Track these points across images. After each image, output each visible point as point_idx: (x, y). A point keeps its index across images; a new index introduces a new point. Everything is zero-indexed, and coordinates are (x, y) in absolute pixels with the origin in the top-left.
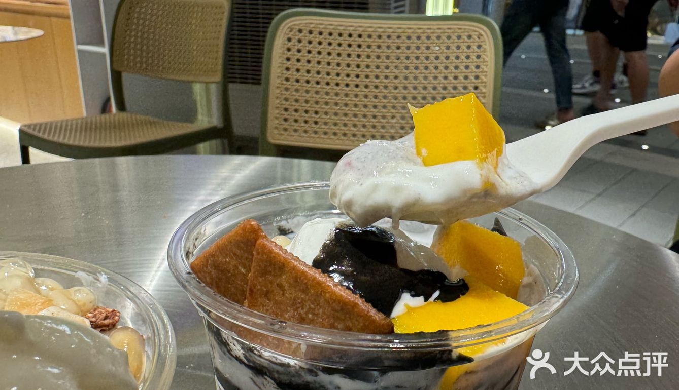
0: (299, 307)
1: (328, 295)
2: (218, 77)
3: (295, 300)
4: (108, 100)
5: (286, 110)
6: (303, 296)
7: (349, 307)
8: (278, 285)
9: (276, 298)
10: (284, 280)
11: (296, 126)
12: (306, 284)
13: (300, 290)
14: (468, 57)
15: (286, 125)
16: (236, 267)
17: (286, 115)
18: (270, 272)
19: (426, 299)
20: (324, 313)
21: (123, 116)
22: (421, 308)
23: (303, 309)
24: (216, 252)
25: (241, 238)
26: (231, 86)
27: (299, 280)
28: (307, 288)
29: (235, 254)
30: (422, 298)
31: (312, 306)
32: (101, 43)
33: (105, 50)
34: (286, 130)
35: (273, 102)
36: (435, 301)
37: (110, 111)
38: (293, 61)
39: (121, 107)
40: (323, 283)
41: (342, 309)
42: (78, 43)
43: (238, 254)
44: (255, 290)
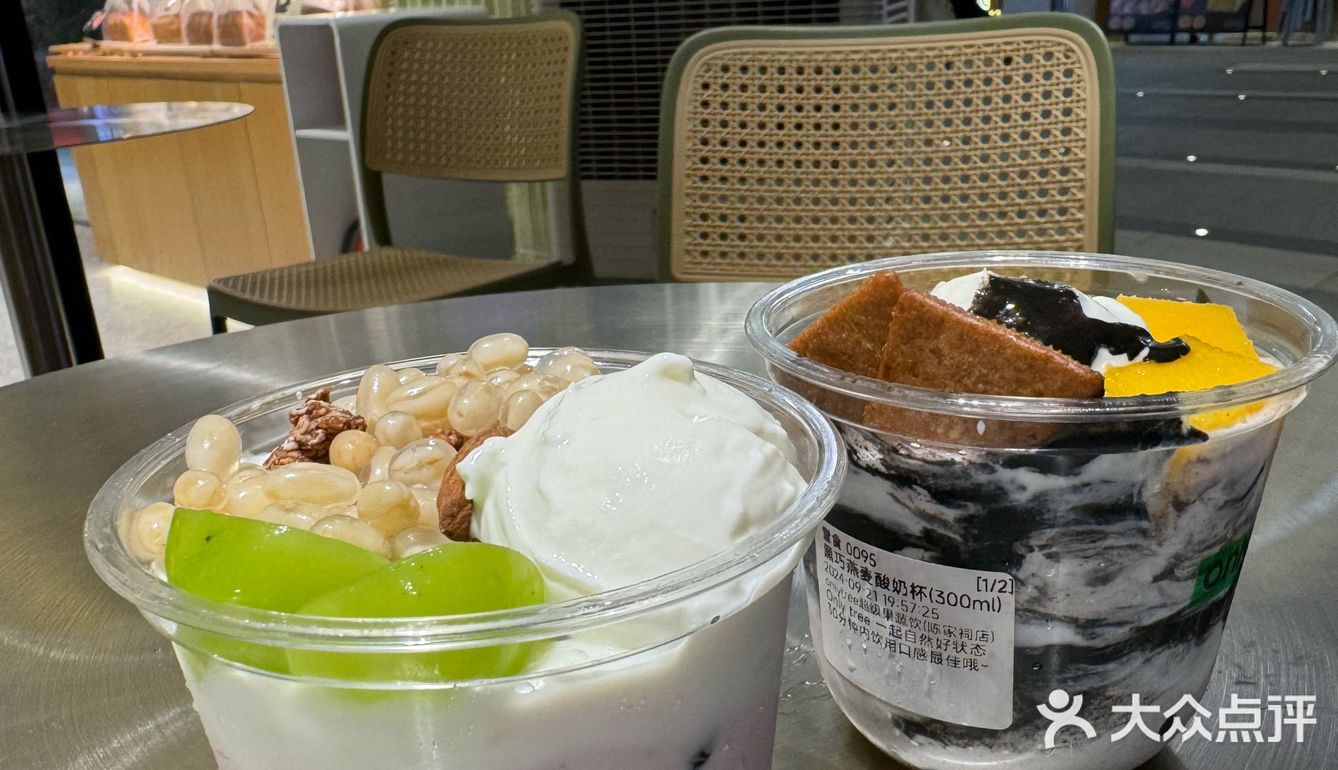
0: (964, 376)
1: (1009, 351)
2: (562, 170)
3: (957, 367)
4: (354, 227)
5: (704, 217)
6: (970, 360)
7: (1040, 362)
8: (932, 351)
9: (928, 371)
10: (942, 343)
11: (724, 245)
12: (976, 341)
13: (967, 351)
14: (1047, 95)
15: (705, 245)
16: (858, 343)
17: (705, 226)
18: (921, 333)
19: (1131, 357)
20: (1002, 377)
21: (386, 253)
22: (1127, 368)
23: (969, 378)
24: (823, 328)
25: (872, 299)
26: (586, 185)
27: (966, 337)
28: (978, 346)
29: (857, 324)
30: (1124, 357)
31: (985, 371)
32: (338, 122)
33: (347, 135)
34: (705, 254)
35: (680, 204)
36: (1145, 360)
37: (358, 247)
38: (714, 125)
39: (383, 237)
40: (1001, 335)
41: (1031, 366)
42: (297, 127)
43: (862, 322)
44: (894, 366)
